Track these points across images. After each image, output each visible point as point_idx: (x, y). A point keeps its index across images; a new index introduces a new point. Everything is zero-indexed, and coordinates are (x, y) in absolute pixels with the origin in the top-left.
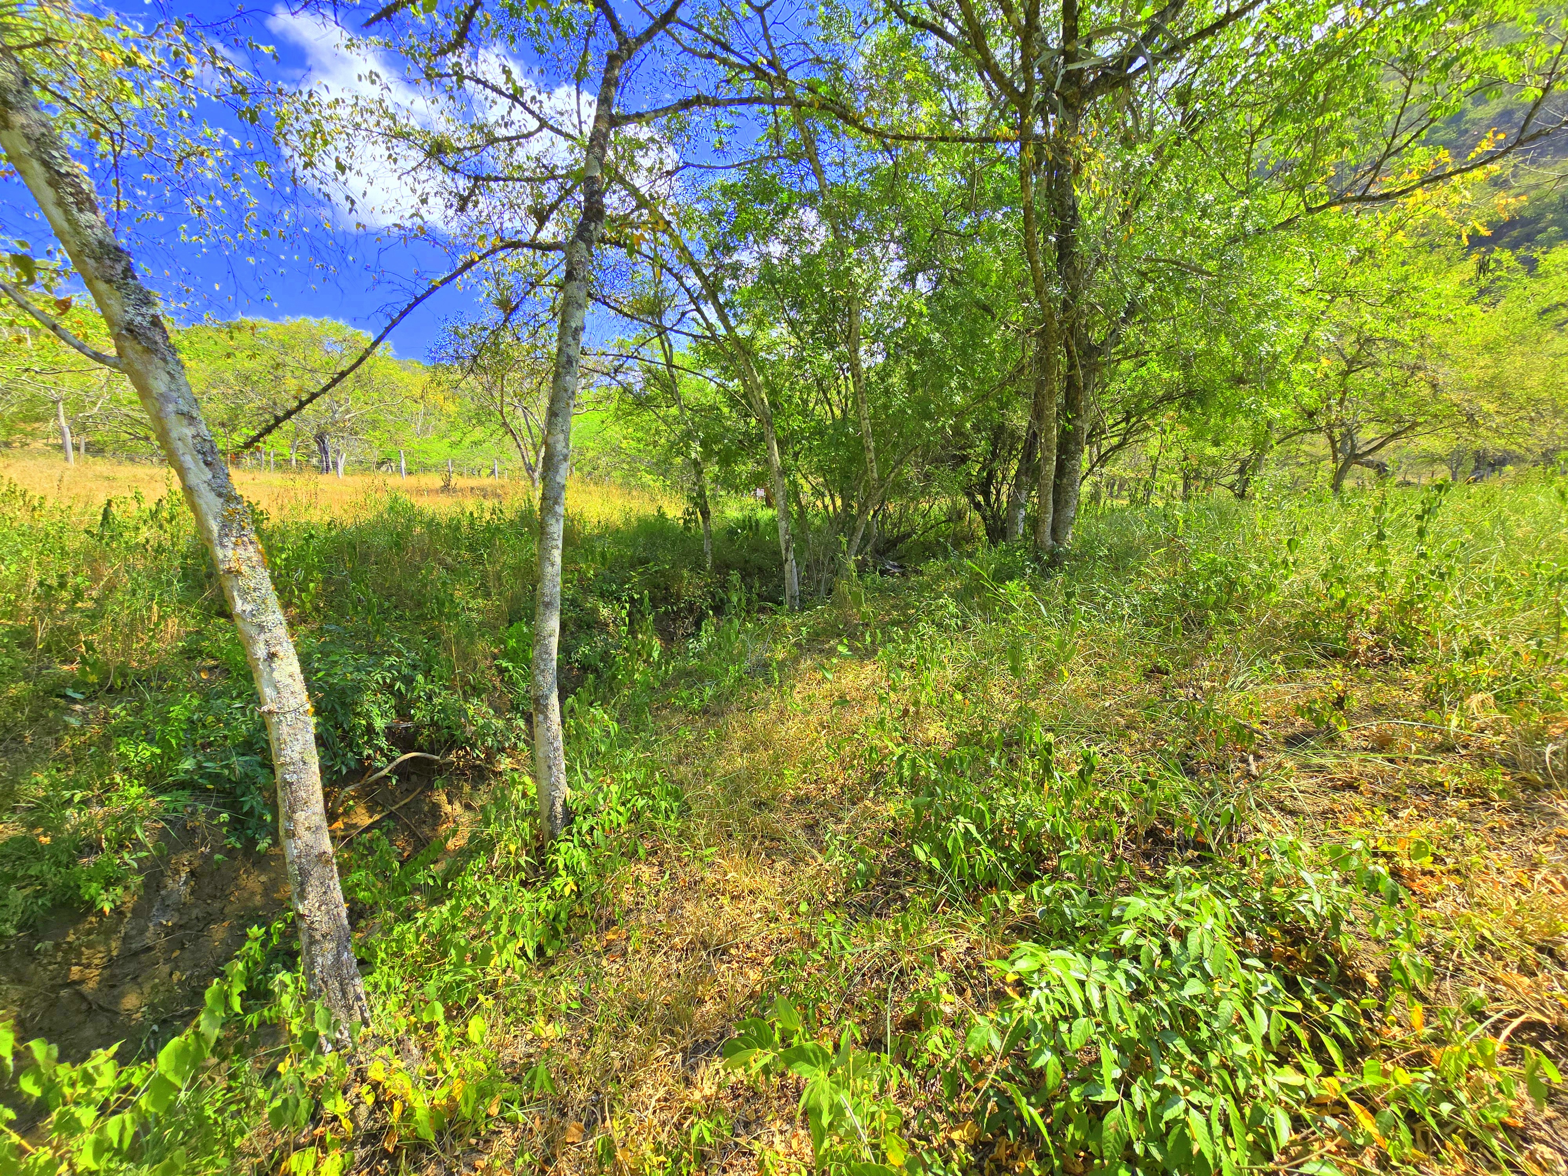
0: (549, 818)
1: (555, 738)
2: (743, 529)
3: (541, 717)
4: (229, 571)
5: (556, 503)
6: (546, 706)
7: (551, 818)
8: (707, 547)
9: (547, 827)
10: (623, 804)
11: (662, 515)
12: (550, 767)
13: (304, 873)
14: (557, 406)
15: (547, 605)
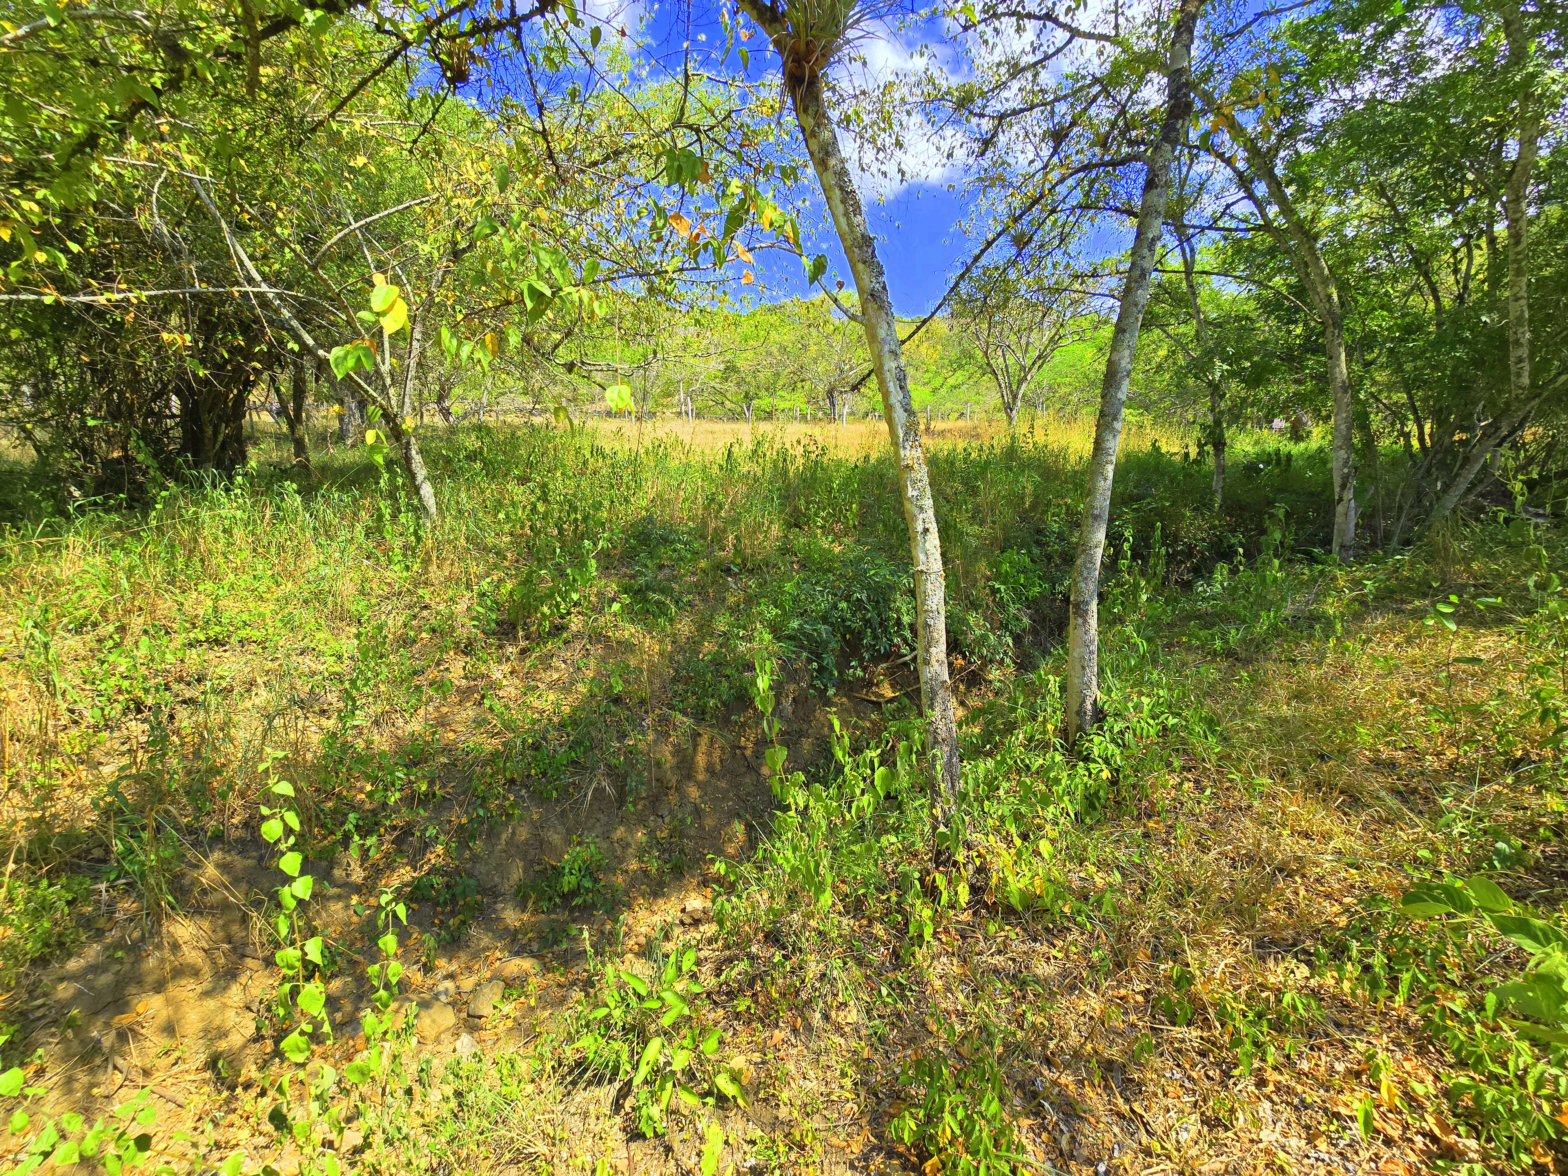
0: (1078, 713)
1: (1092, 642)
2: (1268, 463)
3: (1080, 621)
4: (907, 466)
5: (1115, 418)
6: (1086, 611)
7: (1081, 712)
8: (1217, 484)
9: (1076, 720)
10: (1153, 718)
11: (1156, 449)
12: (1083, 668)
13: (934, 692)
14: (1125, 322)
15: (1096, 518)
